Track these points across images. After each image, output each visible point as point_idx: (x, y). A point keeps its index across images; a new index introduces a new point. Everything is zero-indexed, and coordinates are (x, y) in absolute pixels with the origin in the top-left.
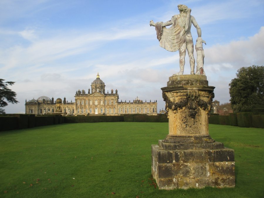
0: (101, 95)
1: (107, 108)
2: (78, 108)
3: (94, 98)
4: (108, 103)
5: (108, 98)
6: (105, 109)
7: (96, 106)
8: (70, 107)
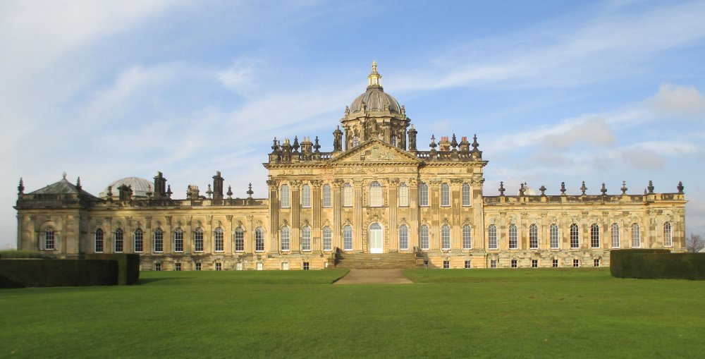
0: (400, 158)
1: (430, 222)
2: (281, 222)
3: (363, 172)
4: (434, 200)
5: (434, 170)
6: (419, 230)
7: (375, 215)
8: (245, 219)
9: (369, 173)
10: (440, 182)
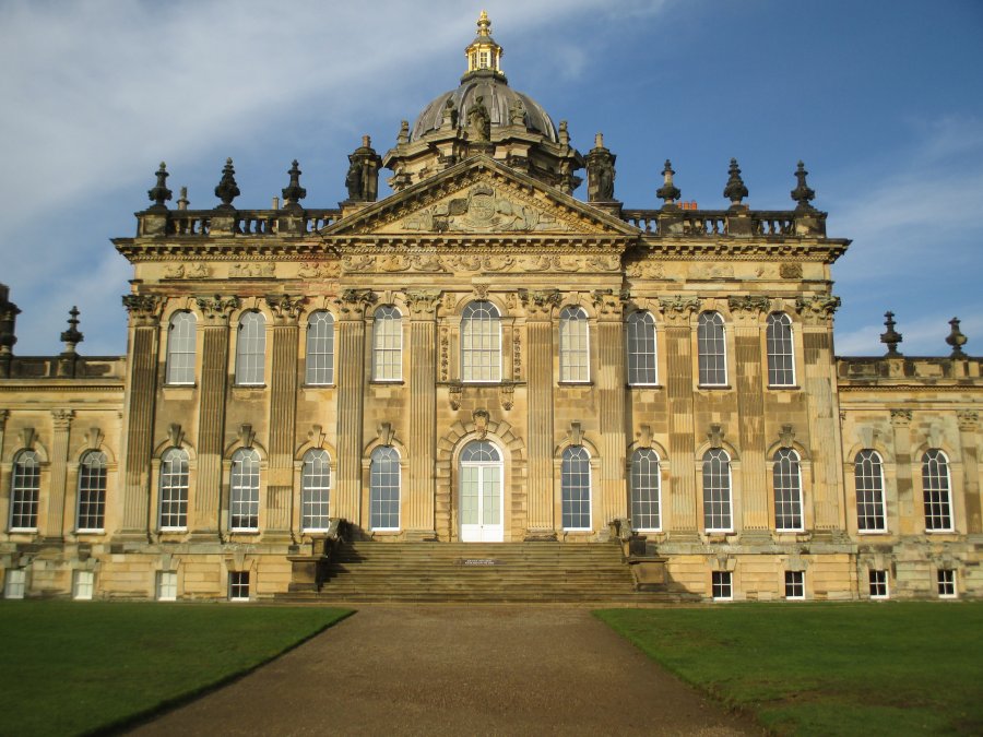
0: (562, 225)
1: (662, 438)
2: (162, 433)
3: (440, 270)
4: (676, 364)
5: (674, 269)
6: (629, 466)
7: (479, 410)
8: (48, 423)
9: (461, 273)
10: (694, 308)
